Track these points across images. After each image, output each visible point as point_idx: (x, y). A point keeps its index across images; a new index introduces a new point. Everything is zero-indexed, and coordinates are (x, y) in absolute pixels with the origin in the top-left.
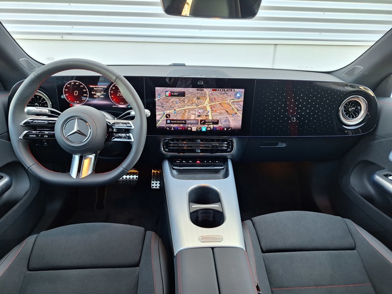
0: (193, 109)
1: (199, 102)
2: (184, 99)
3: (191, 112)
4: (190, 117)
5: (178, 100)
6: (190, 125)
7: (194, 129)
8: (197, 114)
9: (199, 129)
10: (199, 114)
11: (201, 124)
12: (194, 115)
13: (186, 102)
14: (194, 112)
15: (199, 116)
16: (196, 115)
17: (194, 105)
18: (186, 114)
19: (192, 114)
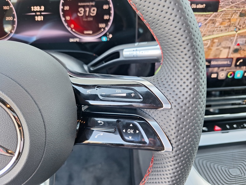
0: (227, 38)
1: (241, 23)
2: (216, 16)
3: (224, 44)
4: (219, 54)
5: (203, 18)
6: (216, 69)
7: (222, 76)
8: (234, 46)
9: (231, 75)
10: (236, 47)
11: (236, 65)
12: (227, 50)
13: (217, 24)
14: (228, 44)
15: (236, 51)
16: (232, 50)
17: (232, 28)
18: (214, 48)
19: (225, 48)
